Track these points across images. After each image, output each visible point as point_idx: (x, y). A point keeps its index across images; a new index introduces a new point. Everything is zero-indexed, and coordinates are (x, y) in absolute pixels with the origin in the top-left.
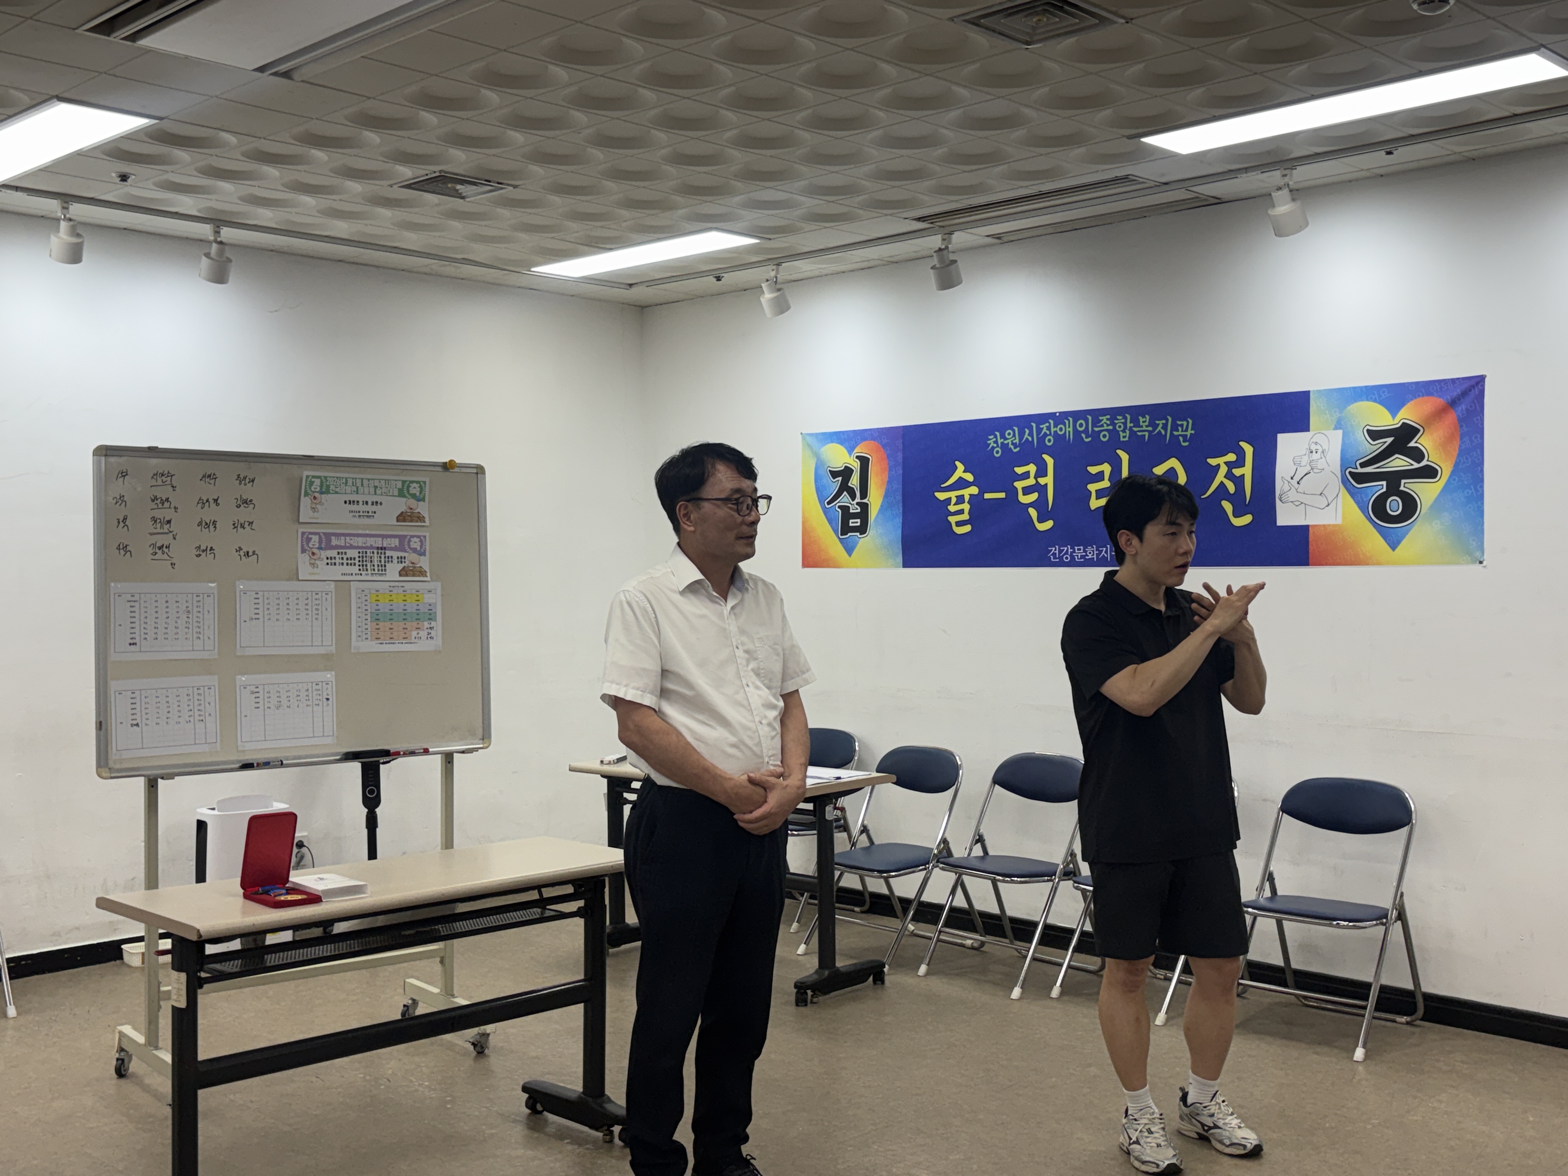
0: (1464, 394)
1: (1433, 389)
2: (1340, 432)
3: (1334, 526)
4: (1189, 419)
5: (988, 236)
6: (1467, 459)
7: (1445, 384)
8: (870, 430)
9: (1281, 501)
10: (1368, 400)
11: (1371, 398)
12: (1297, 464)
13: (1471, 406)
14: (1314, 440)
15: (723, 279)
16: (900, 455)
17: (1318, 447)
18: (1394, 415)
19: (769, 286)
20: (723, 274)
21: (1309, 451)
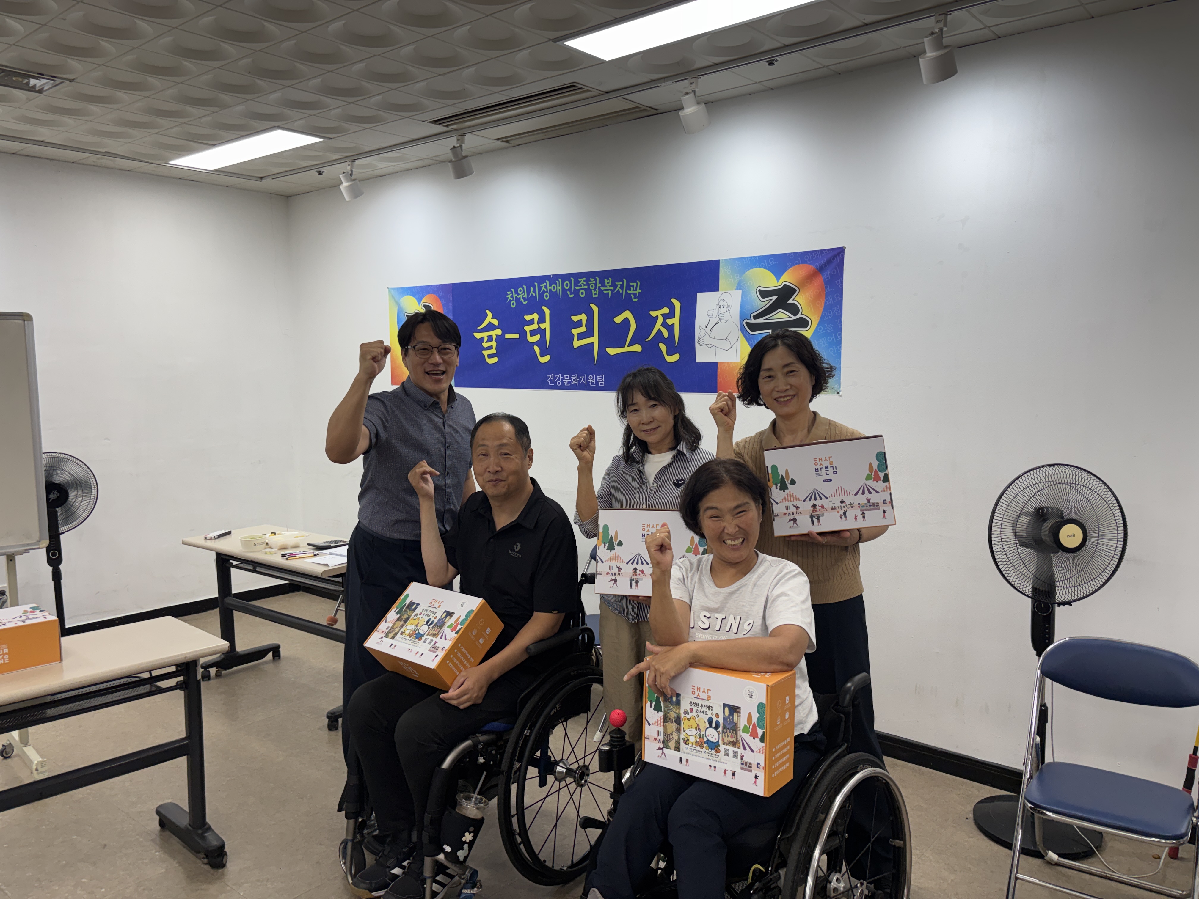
0: (829, 262)
1: (807, 258)
2: (740, 291)
3: (735, 363)
4: (638, 282)
5: (498, 139)
6: (830, 313)
7: (815, 254)
8: (432, 286)
9: (699, 344)
10: (760, 267)
11: (762, 265)
12: (710, 316)
13: (834, 272)
14: (722, 298)
15: (323, 173)
16: (451, 305)
18: (778, 278)
19: (345, 177)
20: (322, 170)
21: (718, 307)
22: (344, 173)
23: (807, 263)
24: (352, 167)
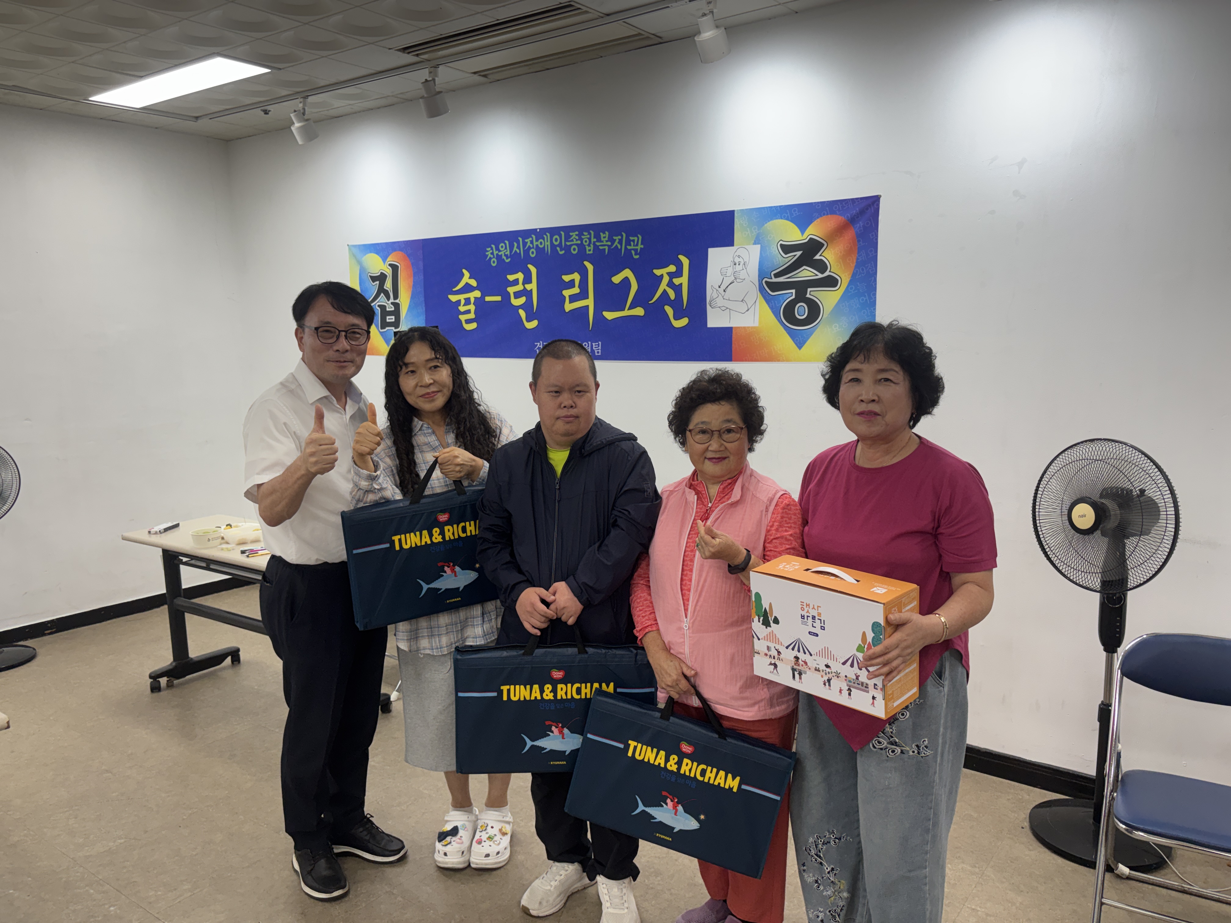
0: (862, 212)
1: (836, 208)
2: (759, 246)
3: (752, 328)
4: (639, 236)
5: (475, 73)
6: (863, 270)
7: (845, 204)
8: (398, 242)
9: (710, 306)
10: (782, 219)
11: (784, 217)
12: (723, 274)
13: (868, 223)
14: (737, 254)
15: (270, 113)
16: (421, 264)
17: (741, 260)
18: (803, 231)
19: (296, 116)
20: (268, 108)
21: (733, 263)
22: (295, 111)
23: (835, 213)
24: (305, 104)
